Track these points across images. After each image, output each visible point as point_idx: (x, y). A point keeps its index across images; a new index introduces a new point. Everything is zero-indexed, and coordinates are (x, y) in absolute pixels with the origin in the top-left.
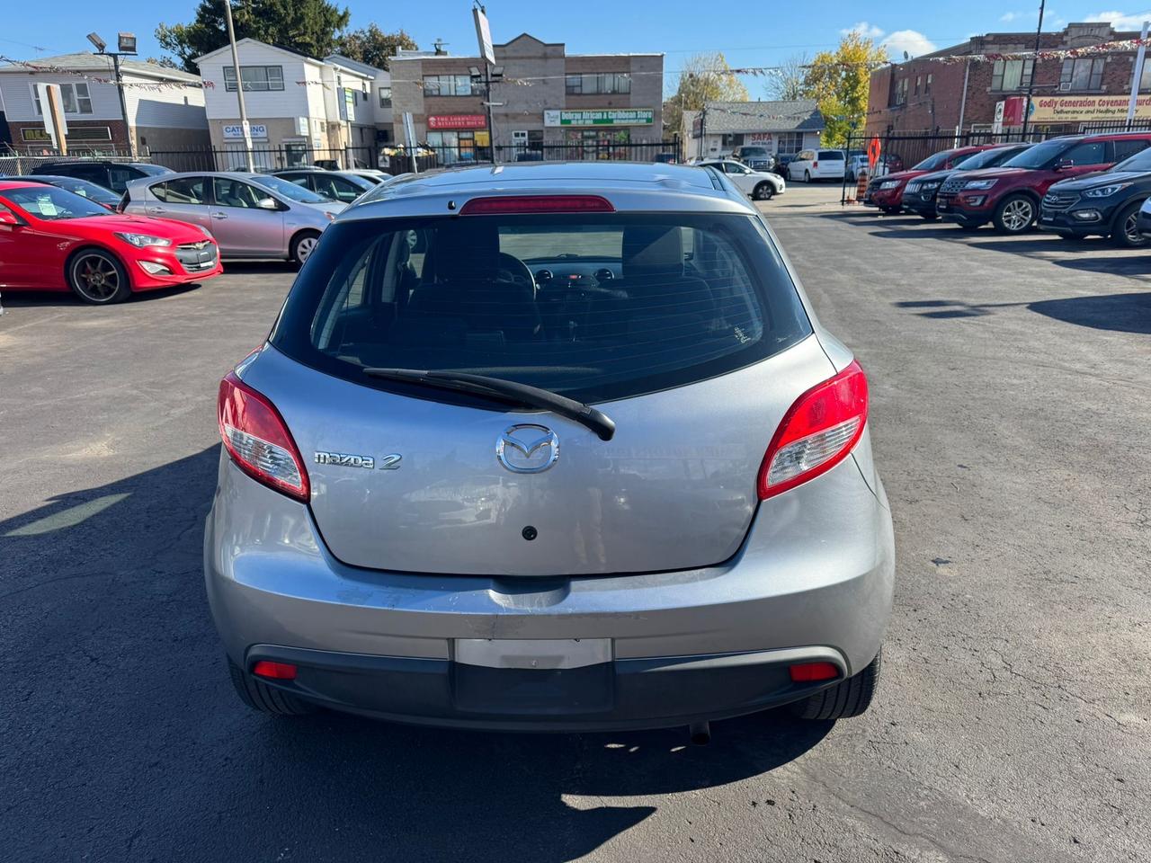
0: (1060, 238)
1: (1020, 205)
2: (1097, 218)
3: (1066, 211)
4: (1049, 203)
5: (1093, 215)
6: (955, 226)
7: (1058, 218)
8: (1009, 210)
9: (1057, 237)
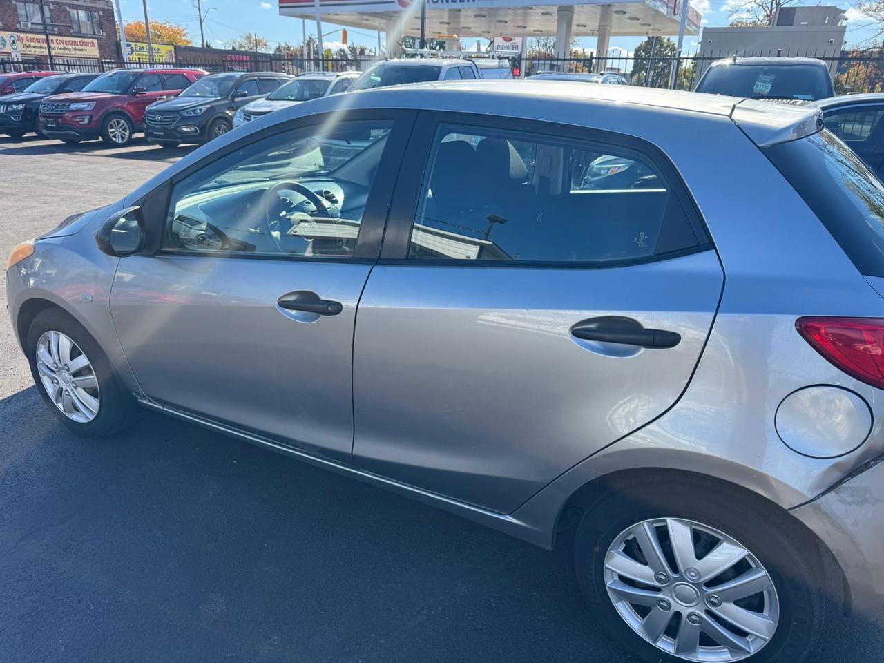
0: (161, 147)
1: (119, 123)
2: (196, 131)
3: (172, 127)
4: (153, 121)
5: (193, 129)
6: (58, 142)
7: (167, 132)
8: (112, 128)
9: (158, 147)
